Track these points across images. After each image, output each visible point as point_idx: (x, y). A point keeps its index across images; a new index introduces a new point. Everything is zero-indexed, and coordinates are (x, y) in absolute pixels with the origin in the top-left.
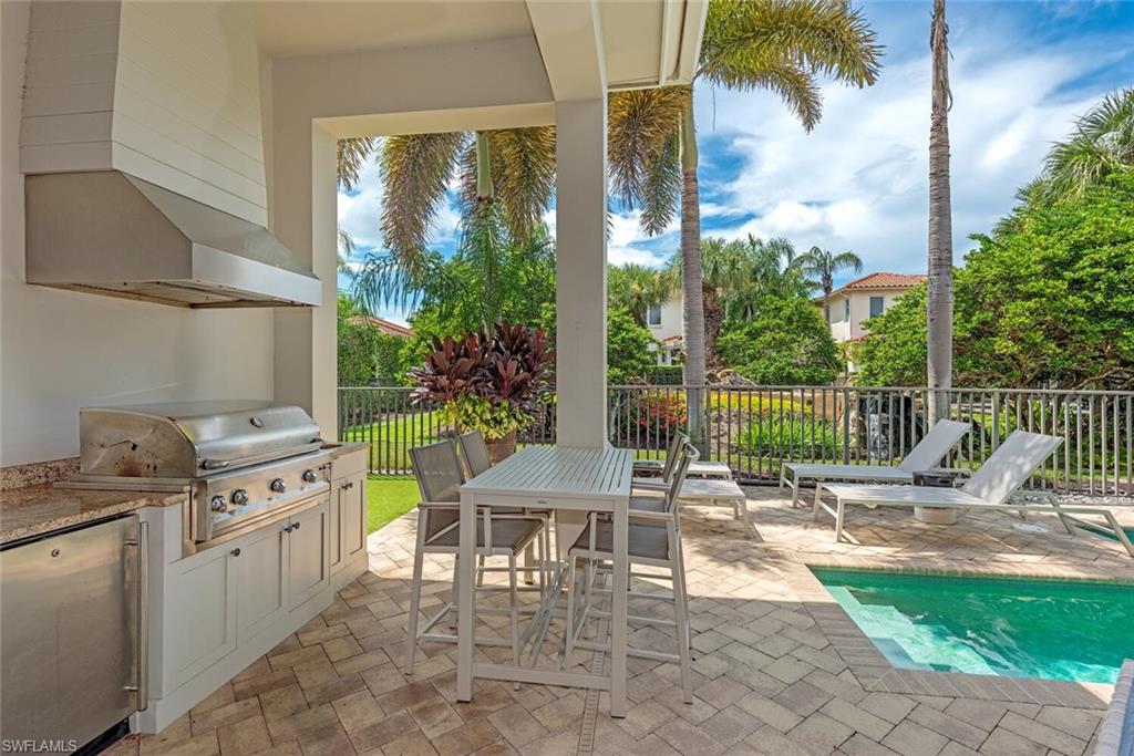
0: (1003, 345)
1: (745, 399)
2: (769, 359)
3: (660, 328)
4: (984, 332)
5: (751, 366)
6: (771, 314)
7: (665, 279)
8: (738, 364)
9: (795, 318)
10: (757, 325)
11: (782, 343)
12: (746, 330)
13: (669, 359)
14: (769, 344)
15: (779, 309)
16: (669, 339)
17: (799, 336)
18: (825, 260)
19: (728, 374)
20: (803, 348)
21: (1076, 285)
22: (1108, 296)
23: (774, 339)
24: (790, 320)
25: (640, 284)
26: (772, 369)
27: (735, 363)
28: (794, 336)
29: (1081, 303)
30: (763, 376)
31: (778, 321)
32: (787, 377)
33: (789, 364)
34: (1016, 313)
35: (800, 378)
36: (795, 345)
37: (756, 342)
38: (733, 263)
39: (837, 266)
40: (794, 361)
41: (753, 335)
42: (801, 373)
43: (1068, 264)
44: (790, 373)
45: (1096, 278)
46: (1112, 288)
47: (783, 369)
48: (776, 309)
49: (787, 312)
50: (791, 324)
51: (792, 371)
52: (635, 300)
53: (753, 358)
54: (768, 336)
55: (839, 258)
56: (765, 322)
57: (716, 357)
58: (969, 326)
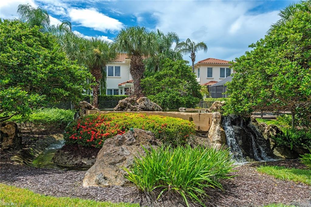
2: (167, 92)
3: (120, 78)
5: (158, 95)
6: (168, 68)
7: (114, 47)
8: (151, 94)
9: (180, 70)
10: (161, 73)
11: (174, 83)
12: (155, 76)
13: (124, 92)
14: (167, 84)
15: (172, 66)
16: (124, 83)
17: (182, 80)
18: (192, 46)
19: (144, 100)
20: (184, 86)
23: (170, 81)
24: (177, 71)
25: (100, 50)
27: (150, 94)
28: (180, 80)
30: (164, 101)
31: (172, 71)
32: (176, 102)
33: (177, 95)
35: (183, 102)
36: (180, 84)
37: (161, 82)
38: (149, 40)
39: (198, 49)
40: (180, 93)
41: (159, 79)
42: (183, 100)
44: (178, 100)
47: (173, 97)
48: (171, 65)
49: (176, 67)
50: (178, 73)
51: (179, 98)
52: (96, 58)
53: (159, 91)
54: (167, 79)
55: (198, 45)
56: (165, 72)
57: (141, 90)
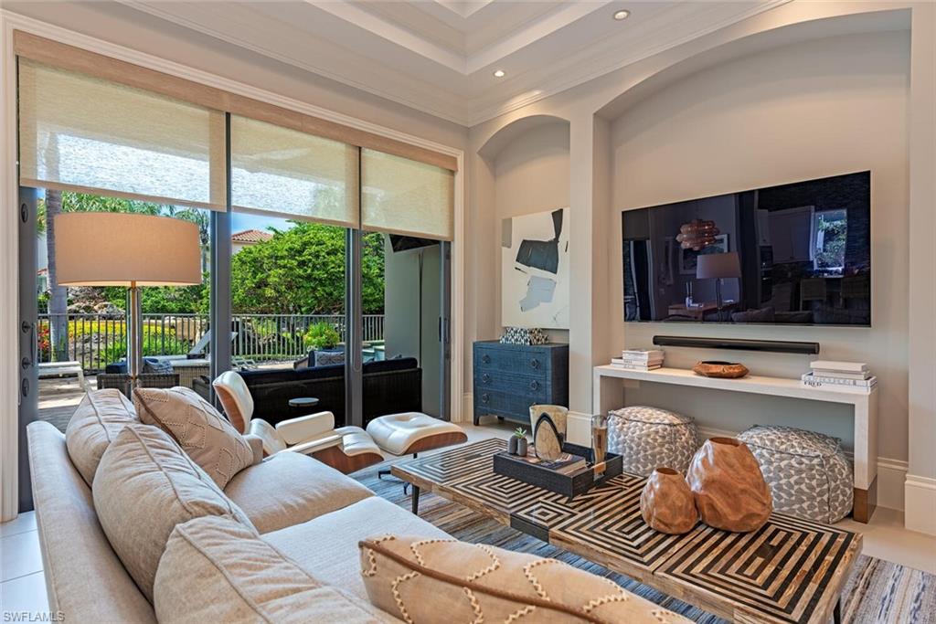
0: (269, 292)
1: (118, 326)
4: (262, 284)
8: (118, 298)
18: (202, 218)
19: (106, 306)
21: (302, 264)
22: (313, 270)
26: (149, 302)
29: (301, 272)
34: (274, 276)
42: (174, 306)
43: (300, 252)
44: (164, 306)
45: (310, 260)
46: (314, 267)
47: (158, 302)
51: (167, 304)
58: (255, 281)
